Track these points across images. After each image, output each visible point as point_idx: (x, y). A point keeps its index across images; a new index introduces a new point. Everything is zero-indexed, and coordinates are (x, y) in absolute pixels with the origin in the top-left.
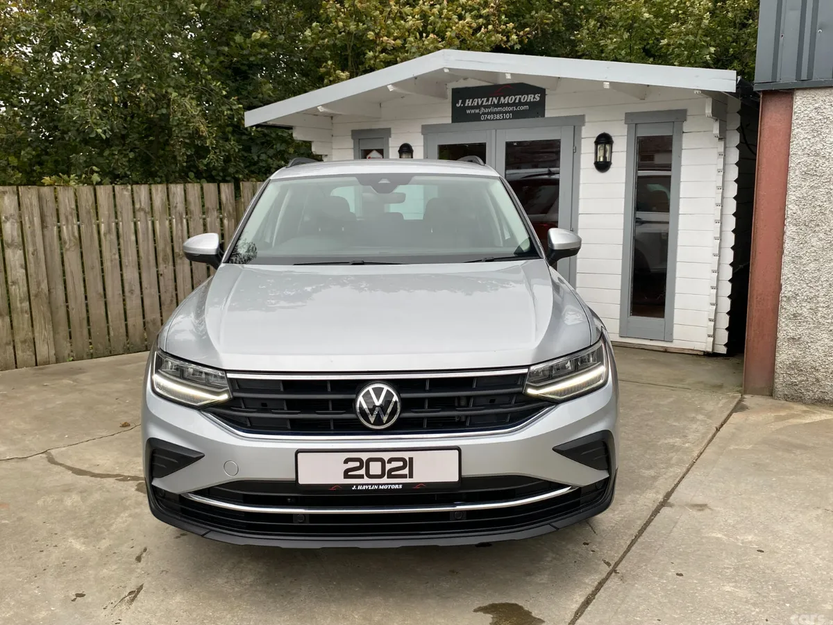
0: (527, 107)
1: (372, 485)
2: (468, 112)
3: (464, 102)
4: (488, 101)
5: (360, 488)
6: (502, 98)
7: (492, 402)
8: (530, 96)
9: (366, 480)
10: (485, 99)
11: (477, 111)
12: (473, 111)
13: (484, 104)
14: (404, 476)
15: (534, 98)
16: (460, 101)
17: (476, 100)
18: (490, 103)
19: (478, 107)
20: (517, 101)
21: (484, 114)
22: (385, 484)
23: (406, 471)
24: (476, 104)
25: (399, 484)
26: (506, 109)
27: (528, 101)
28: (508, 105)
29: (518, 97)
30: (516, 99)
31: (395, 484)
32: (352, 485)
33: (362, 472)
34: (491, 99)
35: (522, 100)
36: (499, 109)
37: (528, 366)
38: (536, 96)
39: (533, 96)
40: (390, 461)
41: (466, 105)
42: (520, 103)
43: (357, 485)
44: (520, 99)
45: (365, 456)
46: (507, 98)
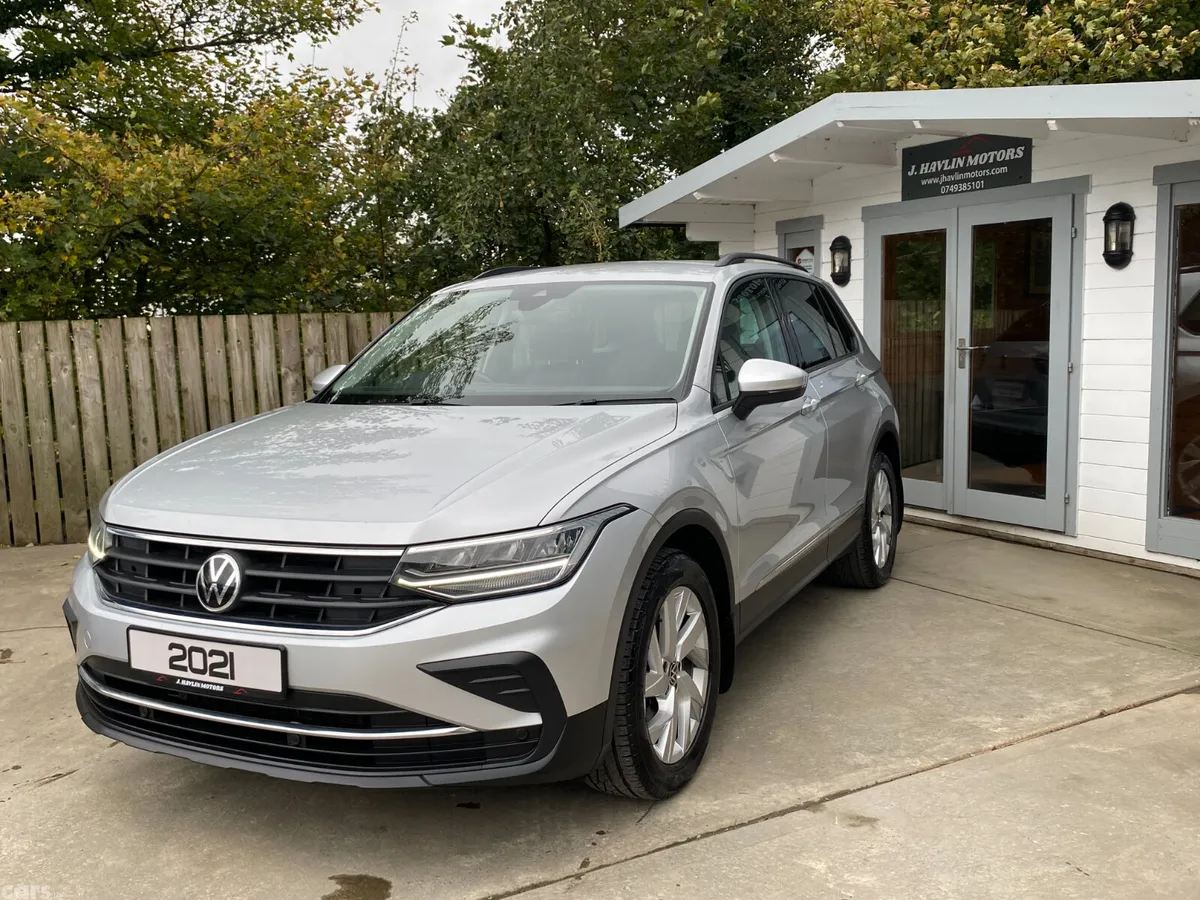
0: (1004, 169)
1: (195, 681)
2: (924, 182)
3: (918, 169)
4: (950, 163)
5: (183, 682)
6: (970, 157)
7: (358, 592)
8: (1009, 150)
9: (189, 674)
10: (947, 161)
11: (936, 181)
12: (930, 182)
13: (945, 168)
14: (224, 676)
15: (1015, 153)
16: (913, 167)
17: (934, 163)
18: (953, 167)
19: (937, 174)
20: (991, 161)
21: (945, 183)
22: (207, 683)
23: (226, 670)
24: (934, 170)
25: (220, 685)
26: (976, 174)
27: (1007, 158)
28: (979, 167)
29: (992, 154)
30: (989, 158)
31: (217, 684)
32: (176, 678)
33: (185, 663)
34: (954, 160)
35: (998, 159)
36: (968, 175)
37: (406, 547)
38: (1018, 151)
39: (1013, 150)
40: (213, 653)
41: (921, 172)
42: (997, 164)
43: (181, 679)
44: (995, 156)
45: (188, 643)
46: (977, 156)
